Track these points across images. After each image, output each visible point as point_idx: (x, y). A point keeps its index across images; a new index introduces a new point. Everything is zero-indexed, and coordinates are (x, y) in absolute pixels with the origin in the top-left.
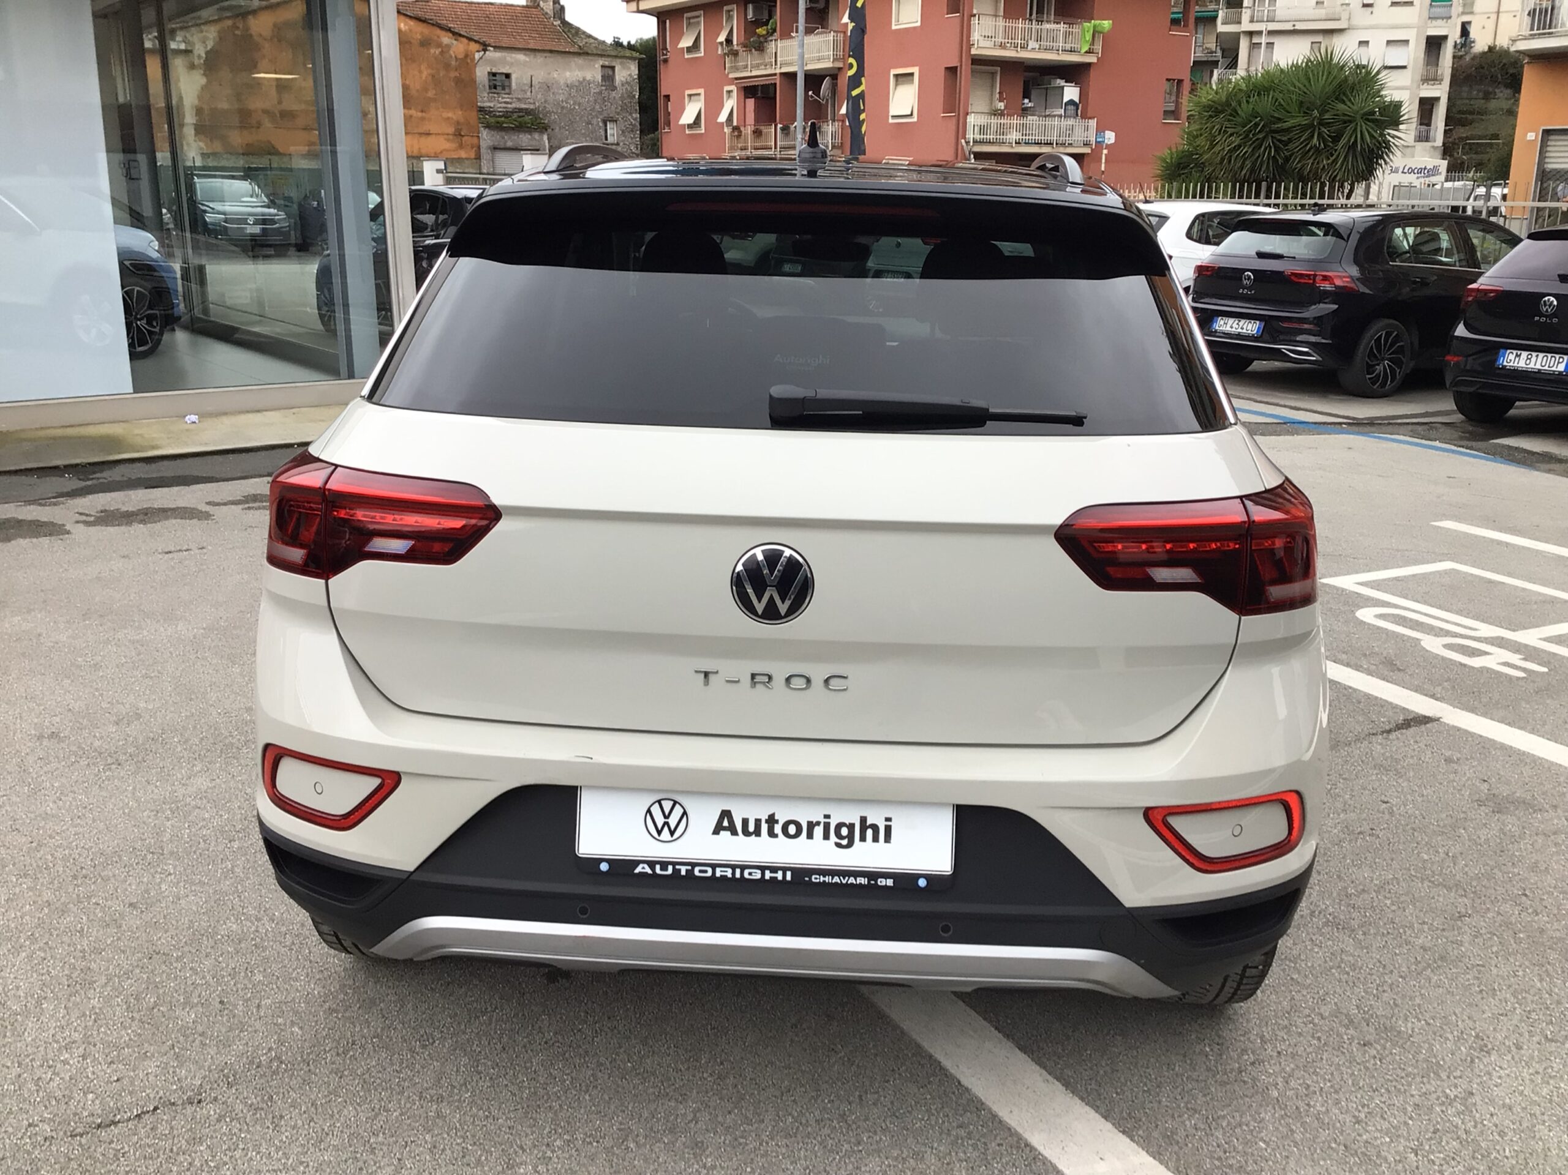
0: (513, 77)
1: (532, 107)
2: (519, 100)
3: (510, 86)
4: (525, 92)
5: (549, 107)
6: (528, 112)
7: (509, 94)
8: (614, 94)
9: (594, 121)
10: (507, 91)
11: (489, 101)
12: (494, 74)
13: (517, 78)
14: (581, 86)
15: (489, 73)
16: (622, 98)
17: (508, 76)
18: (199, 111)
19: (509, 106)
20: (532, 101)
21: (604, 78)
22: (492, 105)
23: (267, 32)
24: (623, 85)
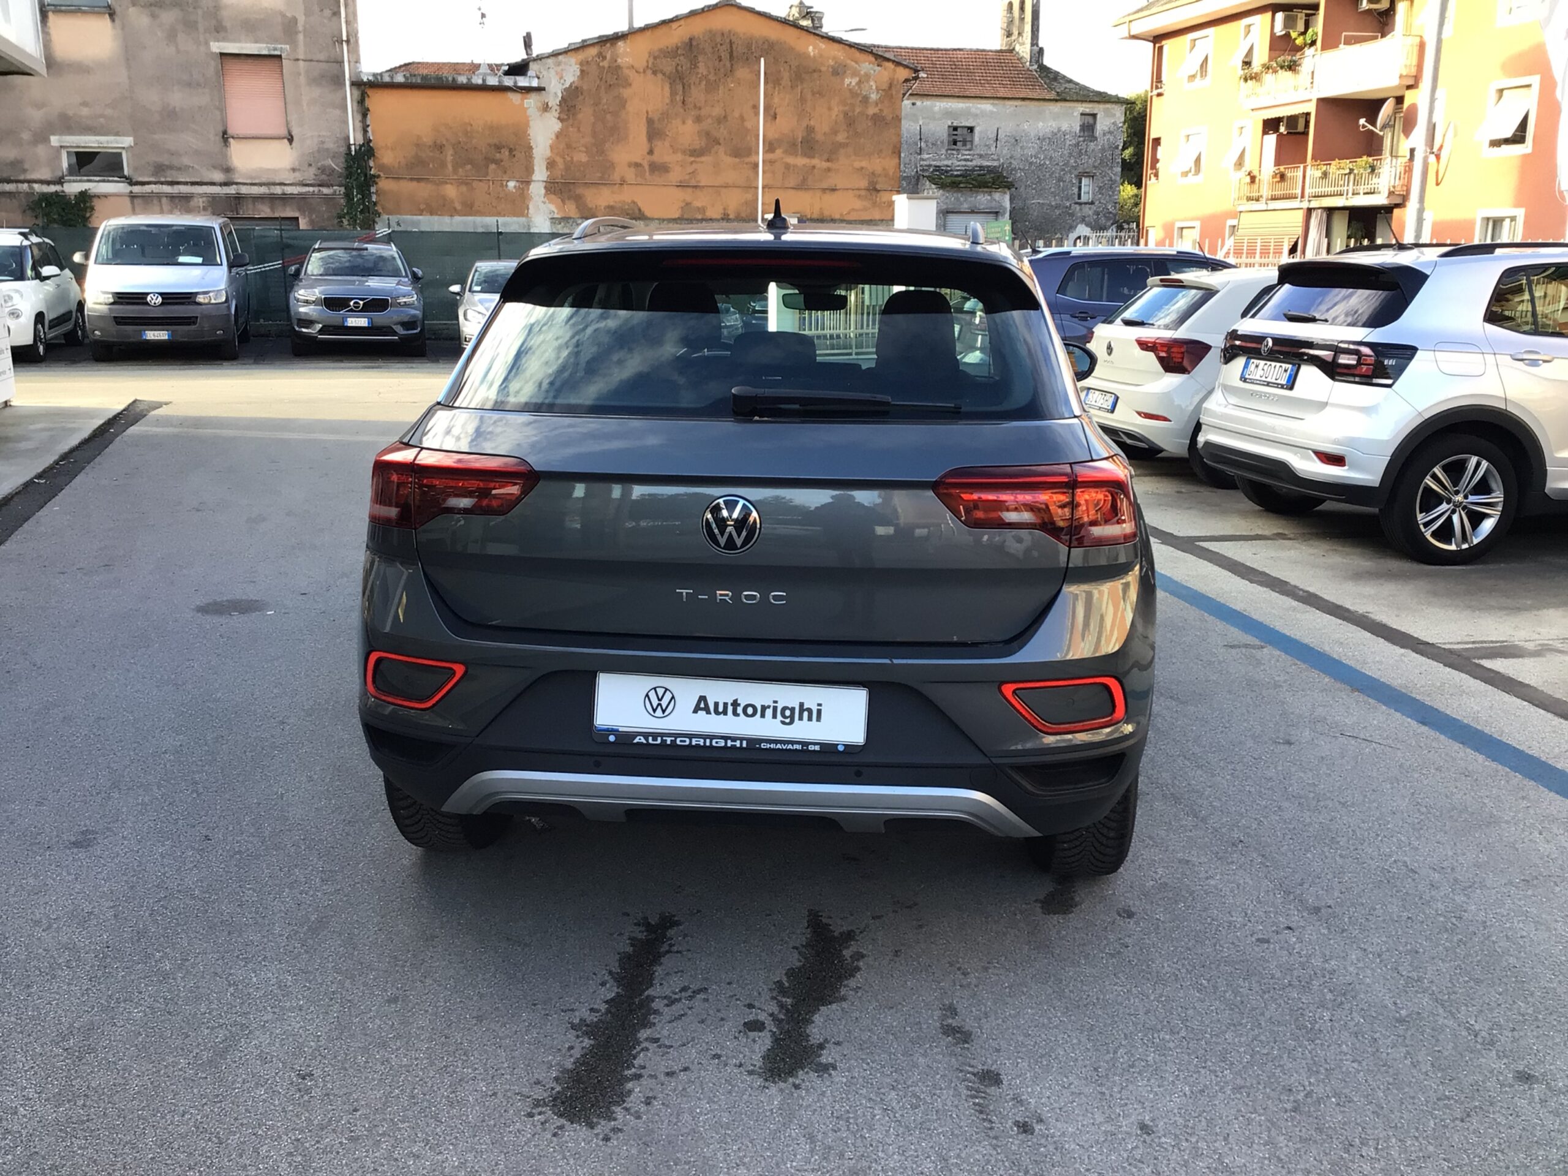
0: (977, 130)
1: (996, 164)
2: (981, 156)
3: (972, 142)
4: (988, 146)
5: (1015, 163)
6: (991, 170)
7: (970, 150)
8: (1092, 145)
9: (1067, 178)
10: (968, 147)
11: (947, 158)
12: (955, 129)
13: (981, 132)
14: (1054, 139)
15: (949, 127)
16: (1103, 150)
17: (971, 129)
18: (551, 165)
19: (969, 163)
20: (995, 157)
21: (1083, 128)
22: (949, 163)
23: (641, 64)
24: (1104, 135)
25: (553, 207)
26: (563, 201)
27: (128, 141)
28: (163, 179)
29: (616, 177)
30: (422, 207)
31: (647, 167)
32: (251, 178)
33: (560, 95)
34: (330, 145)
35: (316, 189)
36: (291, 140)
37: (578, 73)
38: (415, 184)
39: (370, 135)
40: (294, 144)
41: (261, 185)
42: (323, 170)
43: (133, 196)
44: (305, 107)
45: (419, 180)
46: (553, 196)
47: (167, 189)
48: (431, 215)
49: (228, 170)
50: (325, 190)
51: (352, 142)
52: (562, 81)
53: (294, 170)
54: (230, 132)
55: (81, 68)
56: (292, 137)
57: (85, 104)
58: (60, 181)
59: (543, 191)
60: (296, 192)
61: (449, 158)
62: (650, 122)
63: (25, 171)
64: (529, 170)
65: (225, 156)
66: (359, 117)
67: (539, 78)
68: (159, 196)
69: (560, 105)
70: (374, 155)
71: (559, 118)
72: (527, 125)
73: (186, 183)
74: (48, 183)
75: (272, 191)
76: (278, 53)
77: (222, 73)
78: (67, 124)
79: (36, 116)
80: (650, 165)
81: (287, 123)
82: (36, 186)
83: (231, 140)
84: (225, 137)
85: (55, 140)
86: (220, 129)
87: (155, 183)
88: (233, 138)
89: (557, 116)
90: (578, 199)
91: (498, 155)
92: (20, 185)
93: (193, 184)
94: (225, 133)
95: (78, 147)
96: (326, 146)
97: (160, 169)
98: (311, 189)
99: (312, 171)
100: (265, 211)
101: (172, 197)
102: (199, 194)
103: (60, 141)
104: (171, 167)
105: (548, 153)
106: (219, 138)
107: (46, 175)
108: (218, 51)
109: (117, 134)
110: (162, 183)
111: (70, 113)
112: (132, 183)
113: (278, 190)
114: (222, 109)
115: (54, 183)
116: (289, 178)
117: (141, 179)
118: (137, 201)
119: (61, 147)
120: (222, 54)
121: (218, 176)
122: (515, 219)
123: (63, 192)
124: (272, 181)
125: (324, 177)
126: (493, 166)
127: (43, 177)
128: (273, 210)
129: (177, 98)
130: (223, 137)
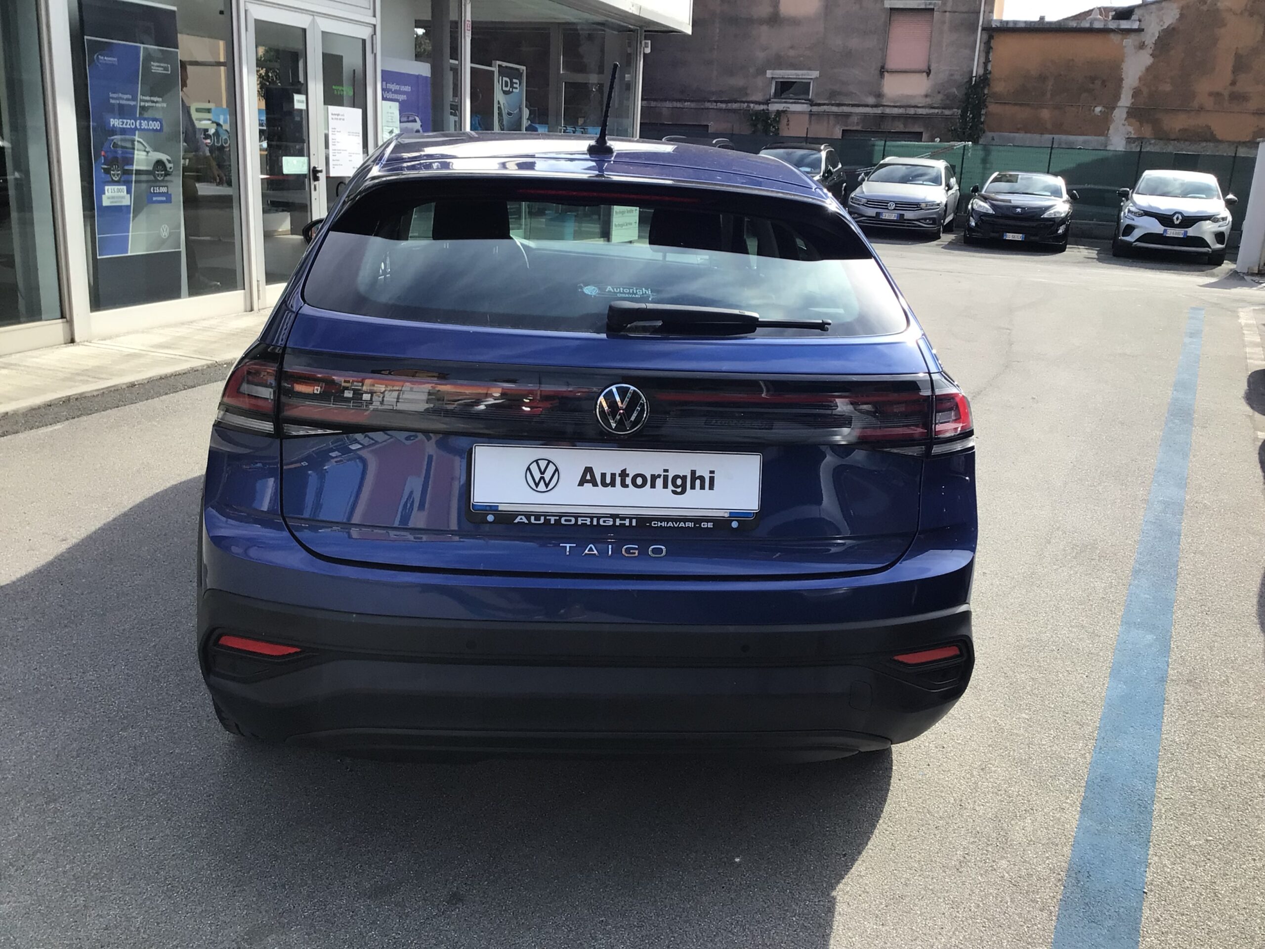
25: (1130, 129)
26: (1141, 126)
27: (815, 74)
28: (833, 102)
29: (1195, 104)
30: (1019, 126)
31: (1227, 98)
32: (895, 102)
33: (1157, 35)
34: (957, 77)
35: (940, 111)
36: (928, 74)
37: (1178, 16)
38: (1017, 108)
39: (989, 68)
40: (931, 76)
41: (900, 107)
42: (947, 96)
43: (811, 114)
44: (944, 49)
45: (1021, 105)
46: (1133, 121)
47: (835, 109)
48: (1026, 133)
49: (879, 95)
50: (947, 112)
51: (974, 74)
52: (1162, 23)
53: (926, 96)
54: (886, 67)
55: (795, 22)
56: (930, 71)
57: (792, 47)
58: (767, 103)
59: (1124, 116)
60: (924, 113)
61: (1050, 87)
62: (1238, 57)
63: (747, 94)
64: (1117, 97)
65: (880, 85)
66: (983, 55)
67: (1140, 21)
68: (828, 114)
69: (1155, 44)
70: (989, 85)
71: (1151, 55)
72: (1123, 61)
73: (848, 105)
74: (759, 103)
75: (907, 112)
76: (932, 7)
77: (889, 23)
78: (779, 62)
79: (761, 55)
80: (1230, 96)
81: (929, 61)
82: (752, 105)
83: (886, 74)
84: (883, 71)
85: (769, 74)
86: (879, 65)
87: (828, 105)
88: (888, 72)
89: (1151, 52)
90: (1156, 124)
91: (1091, 85)
92: (742, 104)
93: (853, 105)
94: (883, 67)
95: (783, 78)
96: (952, 78)
97: (833, 94)
98: (936, 111)
99: (940, 97)
100: (900, 127)
101: (836, 115)
102: (855, 113)
103: (772, 74)
104: (840, 93)
105: (1136, 83)
106: (878, 72)
107: (758, 97)
108: (889, 7)
109: (810, 69)
110: (833, 105)
111: (782, 54)
112: (812, 103)
113: (912, 111)
114: (884, 50)
115: (763, 103)
116: (922, 102)
117: (819, 102)
118: (813, 118)
119: (772, 78)
120: (891, 9)
121: (871, 100)
122: (1096, 138)
123: (768, 110)
124: (909, 104)
125: (948, 102)
126: (1084, 95)
127: (757, 100)
128: (905, 127)
129: (854, 43)
130: (880, 71)
